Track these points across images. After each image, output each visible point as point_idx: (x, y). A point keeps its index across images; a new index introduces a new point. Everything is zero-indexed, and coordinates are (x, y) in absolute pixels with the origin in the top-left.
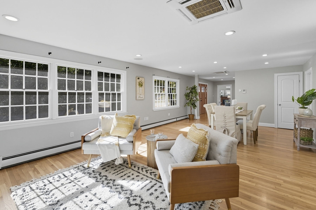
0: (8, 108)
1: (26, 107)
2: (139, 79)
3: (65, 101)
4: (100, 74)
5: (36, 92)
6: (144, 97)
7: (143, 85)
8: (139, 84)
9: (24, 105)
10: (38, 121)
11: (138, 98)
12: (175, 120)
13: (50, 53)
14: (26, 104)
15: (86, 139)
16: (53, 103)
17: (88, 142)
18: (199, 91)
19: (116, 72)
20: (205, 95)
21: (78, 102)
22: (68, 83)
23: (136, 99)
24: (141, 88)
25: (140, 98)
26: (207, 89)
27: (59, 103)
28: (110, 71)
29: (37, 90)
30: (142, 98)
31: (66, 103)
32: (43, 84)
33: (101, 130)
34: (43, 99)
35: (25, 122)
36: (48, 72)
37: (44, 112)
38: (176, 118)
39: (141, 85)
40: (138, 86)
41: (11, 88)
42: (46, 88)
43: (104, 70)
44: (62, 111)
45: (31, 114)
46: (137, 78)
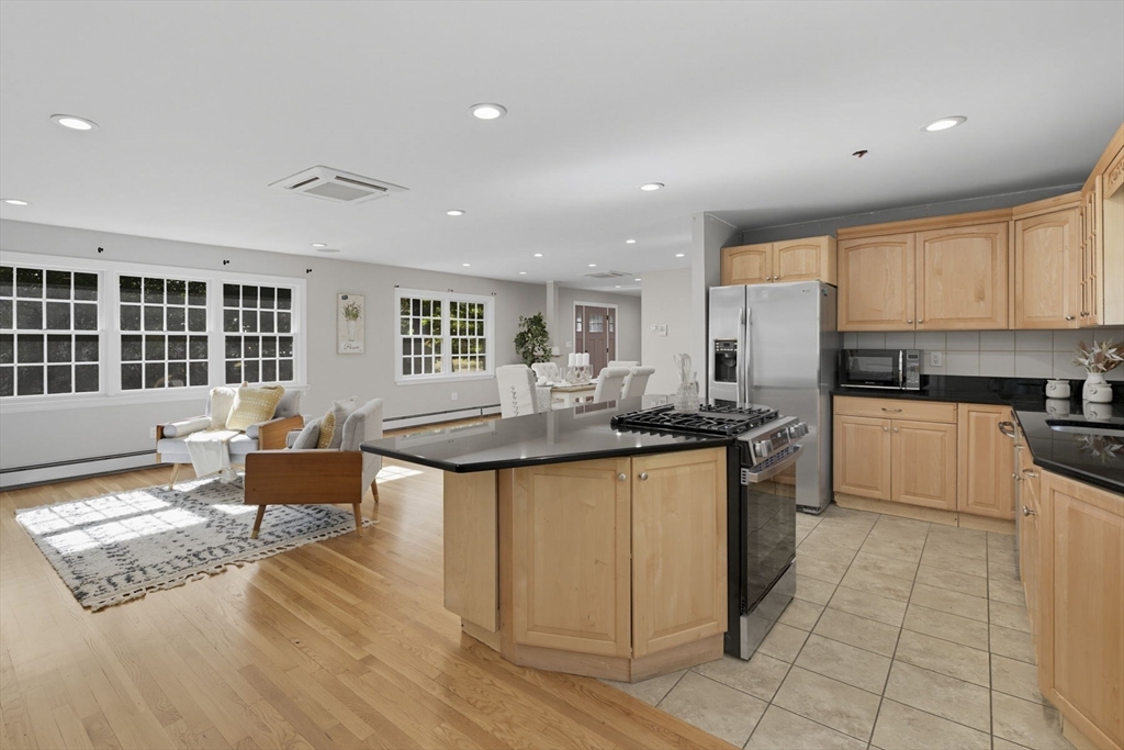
0: (12, 368)
1: (48, 367)
2: (345, 298)
3: (136, 356)
4: (230, 292)
5: (70, 336)
6: (361, 348)
7: (361, 314)
8: (348, 313)
9: (45, 364)
10: (73, 399)
11: (342, 350)
12: (477, 413)
13: (100, 250)
14: (49, 361)
15: (166, 432)
16: (110, 361)
17: (171, 437)
18: (579, 330)
19: (276, 283)
20: (604, 340)
21: (170, 358)
22: (145, 313)
23: (337, 353)
24: (352, 322)
25: (348, 350)
26: (614, 324)
27: (123, 360)
28: (259, 282)
29: (73, 332)
30: (356, 351)
31: (141, 359)
32: (88, 317)
33: (210, 418)
34: (85, 351)
35: (45, 399)
36: (96, 290)
37: (89, 380)
38: (481, 408)
39: (352, 314)
40: (342, 317)
41: (18, 328)
42: (94, 327)
43: (241, 280)
44: (130, 379)
45: (59, 383)
46: (340, 296)
